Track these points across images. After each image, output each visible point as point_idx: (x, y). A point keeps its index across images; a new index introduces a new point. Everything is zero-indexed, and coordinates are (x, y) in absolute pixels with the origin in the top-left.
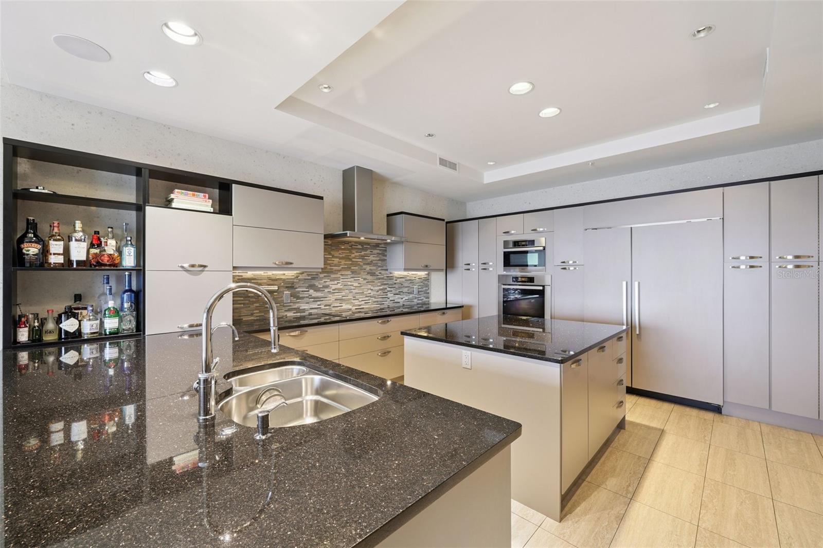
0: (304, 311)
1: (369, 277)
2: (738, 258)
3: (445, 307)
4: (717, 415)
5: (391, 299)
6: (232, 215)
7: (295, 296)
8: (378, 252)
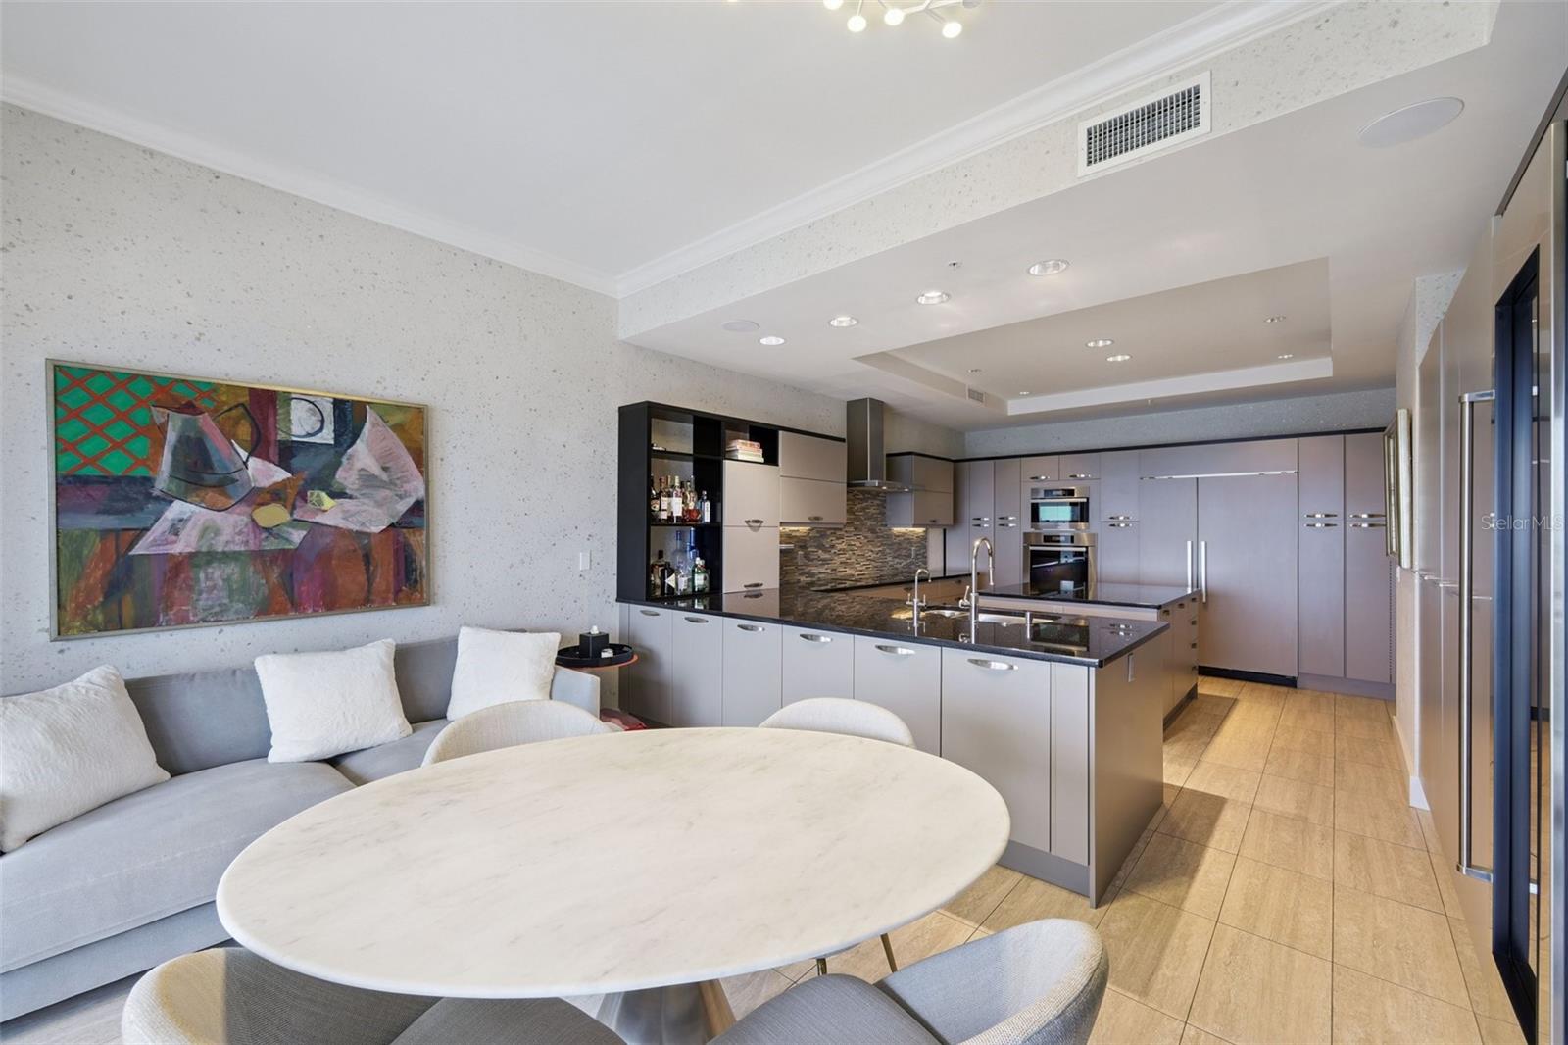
0: (813, 575)
1: (870, 535)
2: (1314, 516)
3: (942, 575)
4: (1291, 690)
5: (891, 563)
6: (777, 465)
7: (806, 556)
8: (878, 502)
